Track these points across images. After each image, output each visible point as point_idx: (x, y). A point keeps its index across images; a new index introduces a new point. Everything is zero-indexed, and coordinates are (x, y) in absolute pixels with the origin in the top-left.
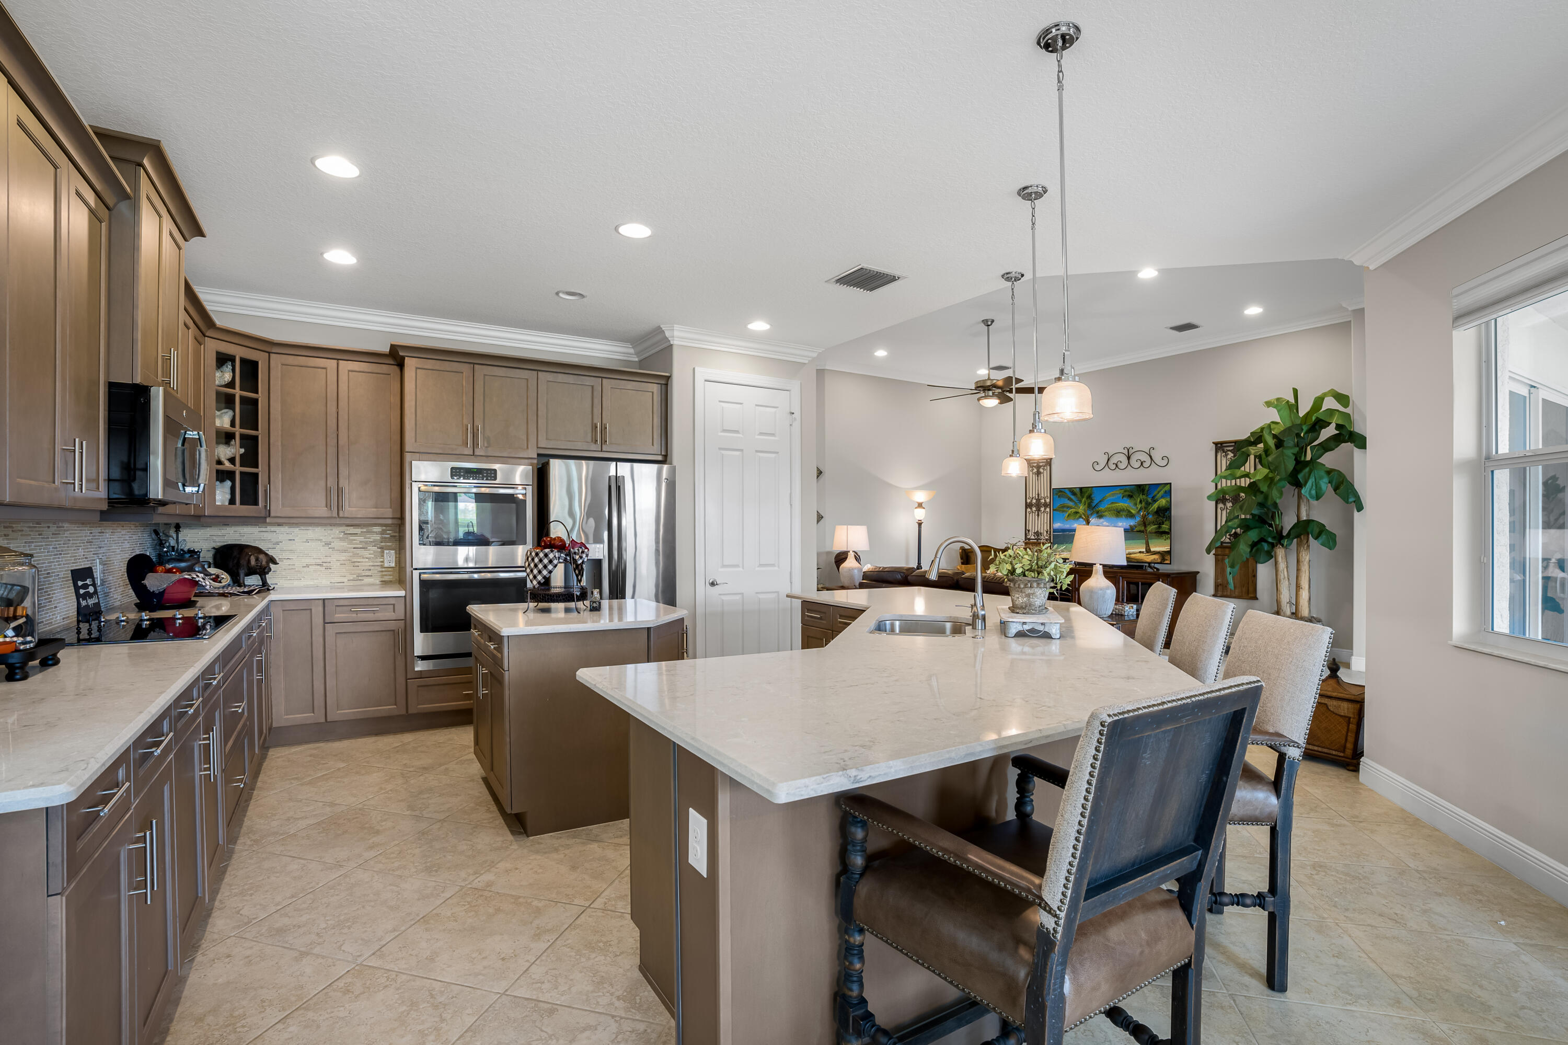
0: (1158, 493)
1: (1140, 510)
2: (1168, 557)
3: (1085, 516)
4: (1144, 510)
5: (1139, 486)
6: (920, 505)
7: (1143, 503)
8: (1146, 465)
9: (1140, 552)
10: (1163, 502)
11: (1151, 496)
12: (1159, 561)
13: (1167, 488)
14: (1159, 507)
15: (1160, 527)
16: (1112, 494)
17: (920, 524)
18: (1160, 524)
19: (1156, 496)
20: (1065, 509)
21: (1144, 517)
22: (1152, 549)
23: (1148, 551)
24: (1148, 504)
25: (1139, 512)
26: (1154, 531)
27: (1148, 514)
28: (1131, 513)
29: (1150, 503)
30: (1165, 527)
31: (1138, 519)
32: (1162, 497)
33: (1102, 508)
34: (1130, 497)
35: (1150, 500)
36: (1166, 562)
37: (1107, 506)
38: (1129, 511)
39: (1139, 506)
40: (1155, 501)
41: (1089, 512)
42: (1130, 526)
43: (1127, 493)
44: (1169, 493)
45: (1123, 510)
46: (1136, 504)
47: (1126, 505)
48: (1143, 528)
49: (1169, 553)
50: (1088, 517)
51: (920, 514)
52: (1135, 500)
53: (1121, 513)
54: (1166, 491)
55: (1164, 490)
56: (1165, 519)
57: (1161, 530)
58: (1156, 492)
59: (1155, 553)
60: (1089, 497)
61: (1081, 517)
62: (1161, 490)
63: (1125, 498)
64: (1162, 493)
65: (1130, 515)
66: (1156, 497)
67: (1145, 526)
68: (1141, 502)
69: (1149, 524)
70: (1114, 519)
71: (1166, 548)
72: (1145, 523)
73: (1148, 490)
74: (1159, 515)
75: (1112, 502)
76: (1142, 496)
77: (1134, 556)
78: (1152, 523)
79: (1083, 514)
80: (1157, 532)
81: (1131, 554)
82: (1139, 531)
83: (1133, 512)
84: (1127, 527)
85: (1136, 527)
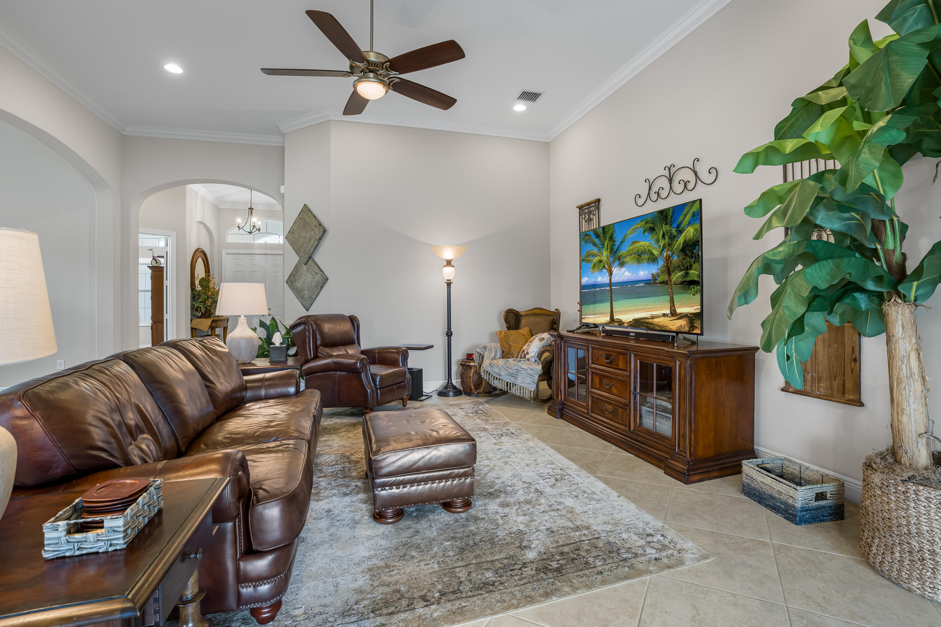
0: (684, 220)
1: (663, 250)
2: (697, 323)
3: (608, 265)
4: (667, 248)
6: (449, 263)
7: (667, 237)
8: (690, 186)
9: (664, 315)
10: (690, 232)
11: (675, 225)
12: (687, 329)
13: (695, 208)
14: (685, 241)
15: (687, 274)
16: (634, 229)
17: (449, 284)
18: (687, 269)
19: (681, 223)
20: (590, 258)
21: (668, 259)
22: (679, 311)
23: (673, 313)
24: (673, 238)
25: (661, 252)
26: (680, 280)
27: (673, 254)
28: (653, 255)
29: (675, 237)
30: (693, 274)
31: (661, 263)
32: (689, 224)
33: (623, 251)
34: (652, 230)
35: (674, 231)
36: (695, 332)
37: (627, 249)
38: (651, 253)
39: (662, 243)
40: (680, 232)
41: (611, 259)
42: (652, 274)
43: (649, 225)
44: (698, 216)
45: (644, 252)
46: (658, 241)
47: (647, 243)
48: (666, 278)
49: (699, 316)
50: (611, 266)
51: (449, 272)
52: (657, 234)
53: (643, 256)
54: (694, 213)
55: (691, 212)
56: (693, 260)
57: (688, 279)
58: (681, 218)
59: (682, 316)
60: (611, 238)
61: (604, 267)
62: (688, 212)
63: (646, 234)
64: (690, 218)
65: (653, 259)
66: (682, 225)
67: (669, 275)
68: (663, 236)
69: (673, 271)
70: (635, 265)
71: (694, 309)
72: (668, 269)
73: (672, 216)
74: (687, 255)
75: (633, 242)
76: (665, 228)
77: (656, 320)
78: (679, 268)
79: (606, 262)
80: (683, 282)
81: (653, 318)
82: (663, 283)
83: (656, 253)
84: (650, 277)
85: (659, 276)
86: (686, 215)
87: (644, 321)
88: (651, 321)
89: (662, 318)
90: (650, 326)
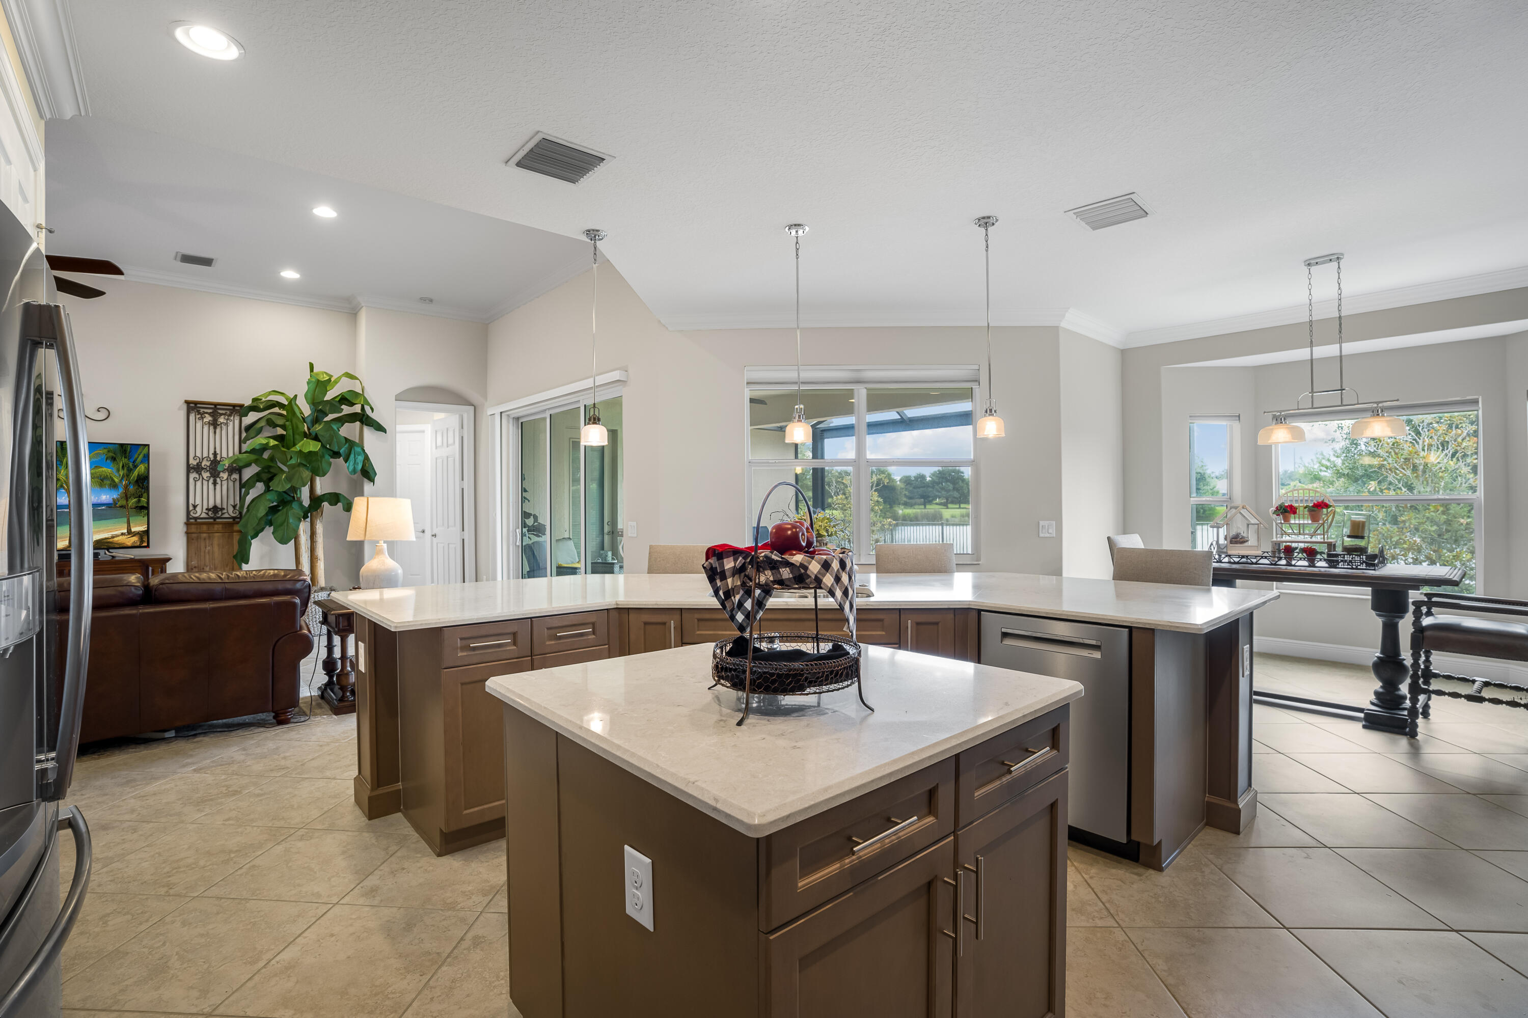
0: (138, 456)
1: (122, 479)
2: (145, 539)
4: (126, 477)
5: (122, 445)
7: (126, 469)
9: (123, 534)
10: (142, 468)
11: (132, 460)
12: (138, 544)
13: (145, 451)
14: (138, 475)
15: (139, 501)
18: (139, 496)
21: (126, 487)
22: (133, 530)
23: (129, 532)
24: (130, 470)
25: (121, 481)
26: (134, 505)
27: (130, 484)
28: (114, 481)
29: (131, 469)
30: (143, 501)
31: (121, 490)
32: (142, 462)
34: (114, 459)
35: (131, 465)
36: (143, 545)
38: (113, 480)
39: (121, 473)
40: (136, 467)
42: (113, 499)
43: (111, 454)
44: (147, 457)
45: (106, 478)
46: (118, 470)
47: (109, 470)
48: (123, 502)
49: (147, 532)
52: (117, 464)
53: (105, 482)
54: (144, 455)
55: (143, 453)
56: (143, 490)
57: (140, 505)
58: (136, 456)
62: (141, 453)
63: (108, 461)
64: (141, 456)
65: (114, 486)
66: (137, 462)
67: (127, 501)
68: (123, 467)
69: (130, 497)
71: (143, 528)
72: (126, 496)
73: (130, 452)
74: (139, 486)
75: (96, 467)
76: (125, 460)
77: (116, 539)
78: (133, 495)
79: (65, 481)
80: (137, 507)
81: (113, 537)
82: (121, 507)
83: (116, 480)
84: (111, 501)
85: (118, 501)
86: (139, 454)
87: (105, 541)
88: (111, 540)
89: (121, 537)
90: (110, 545)
